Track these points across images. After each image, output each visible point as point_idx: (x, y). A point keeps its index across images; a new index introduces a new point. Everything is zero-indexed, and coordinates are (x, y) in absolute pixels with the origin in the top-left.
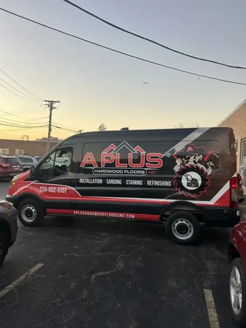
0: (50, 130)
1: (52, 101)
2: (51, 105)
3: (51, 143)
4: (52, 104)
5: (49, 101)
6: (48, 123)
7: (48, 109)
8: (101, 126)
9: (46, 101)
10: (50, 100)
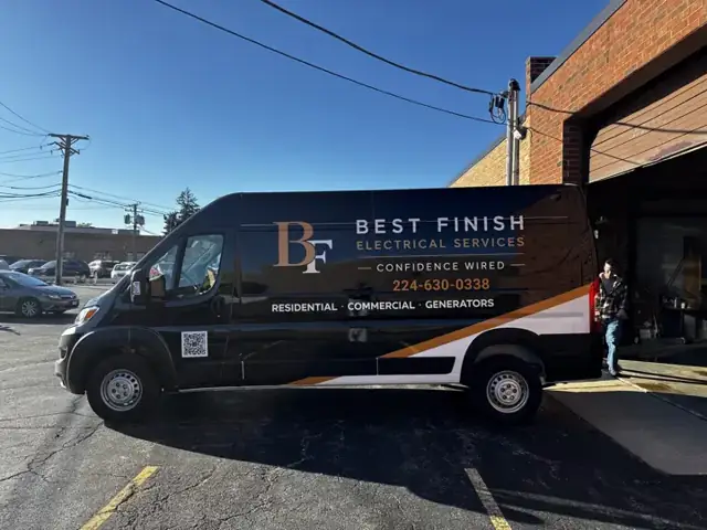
0: (65, 202)
1: (69, 137)
2: (67, 145)
3: (67, 234)
4: (69, 143)
5: (60, 136)
6: (61, 187)
7: (60, 153)
8: (183, 193)
9: (53, 135)
10: (65, 134)
